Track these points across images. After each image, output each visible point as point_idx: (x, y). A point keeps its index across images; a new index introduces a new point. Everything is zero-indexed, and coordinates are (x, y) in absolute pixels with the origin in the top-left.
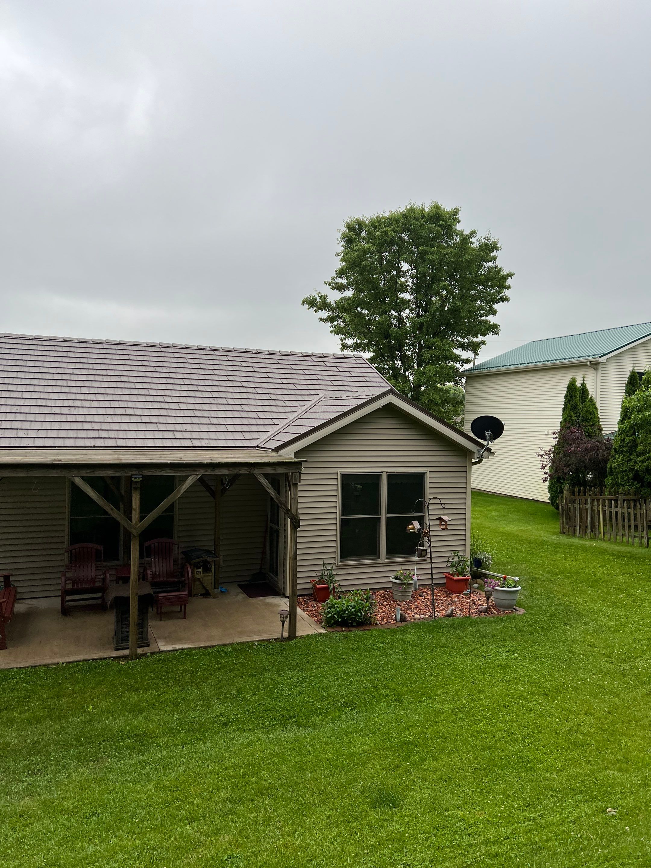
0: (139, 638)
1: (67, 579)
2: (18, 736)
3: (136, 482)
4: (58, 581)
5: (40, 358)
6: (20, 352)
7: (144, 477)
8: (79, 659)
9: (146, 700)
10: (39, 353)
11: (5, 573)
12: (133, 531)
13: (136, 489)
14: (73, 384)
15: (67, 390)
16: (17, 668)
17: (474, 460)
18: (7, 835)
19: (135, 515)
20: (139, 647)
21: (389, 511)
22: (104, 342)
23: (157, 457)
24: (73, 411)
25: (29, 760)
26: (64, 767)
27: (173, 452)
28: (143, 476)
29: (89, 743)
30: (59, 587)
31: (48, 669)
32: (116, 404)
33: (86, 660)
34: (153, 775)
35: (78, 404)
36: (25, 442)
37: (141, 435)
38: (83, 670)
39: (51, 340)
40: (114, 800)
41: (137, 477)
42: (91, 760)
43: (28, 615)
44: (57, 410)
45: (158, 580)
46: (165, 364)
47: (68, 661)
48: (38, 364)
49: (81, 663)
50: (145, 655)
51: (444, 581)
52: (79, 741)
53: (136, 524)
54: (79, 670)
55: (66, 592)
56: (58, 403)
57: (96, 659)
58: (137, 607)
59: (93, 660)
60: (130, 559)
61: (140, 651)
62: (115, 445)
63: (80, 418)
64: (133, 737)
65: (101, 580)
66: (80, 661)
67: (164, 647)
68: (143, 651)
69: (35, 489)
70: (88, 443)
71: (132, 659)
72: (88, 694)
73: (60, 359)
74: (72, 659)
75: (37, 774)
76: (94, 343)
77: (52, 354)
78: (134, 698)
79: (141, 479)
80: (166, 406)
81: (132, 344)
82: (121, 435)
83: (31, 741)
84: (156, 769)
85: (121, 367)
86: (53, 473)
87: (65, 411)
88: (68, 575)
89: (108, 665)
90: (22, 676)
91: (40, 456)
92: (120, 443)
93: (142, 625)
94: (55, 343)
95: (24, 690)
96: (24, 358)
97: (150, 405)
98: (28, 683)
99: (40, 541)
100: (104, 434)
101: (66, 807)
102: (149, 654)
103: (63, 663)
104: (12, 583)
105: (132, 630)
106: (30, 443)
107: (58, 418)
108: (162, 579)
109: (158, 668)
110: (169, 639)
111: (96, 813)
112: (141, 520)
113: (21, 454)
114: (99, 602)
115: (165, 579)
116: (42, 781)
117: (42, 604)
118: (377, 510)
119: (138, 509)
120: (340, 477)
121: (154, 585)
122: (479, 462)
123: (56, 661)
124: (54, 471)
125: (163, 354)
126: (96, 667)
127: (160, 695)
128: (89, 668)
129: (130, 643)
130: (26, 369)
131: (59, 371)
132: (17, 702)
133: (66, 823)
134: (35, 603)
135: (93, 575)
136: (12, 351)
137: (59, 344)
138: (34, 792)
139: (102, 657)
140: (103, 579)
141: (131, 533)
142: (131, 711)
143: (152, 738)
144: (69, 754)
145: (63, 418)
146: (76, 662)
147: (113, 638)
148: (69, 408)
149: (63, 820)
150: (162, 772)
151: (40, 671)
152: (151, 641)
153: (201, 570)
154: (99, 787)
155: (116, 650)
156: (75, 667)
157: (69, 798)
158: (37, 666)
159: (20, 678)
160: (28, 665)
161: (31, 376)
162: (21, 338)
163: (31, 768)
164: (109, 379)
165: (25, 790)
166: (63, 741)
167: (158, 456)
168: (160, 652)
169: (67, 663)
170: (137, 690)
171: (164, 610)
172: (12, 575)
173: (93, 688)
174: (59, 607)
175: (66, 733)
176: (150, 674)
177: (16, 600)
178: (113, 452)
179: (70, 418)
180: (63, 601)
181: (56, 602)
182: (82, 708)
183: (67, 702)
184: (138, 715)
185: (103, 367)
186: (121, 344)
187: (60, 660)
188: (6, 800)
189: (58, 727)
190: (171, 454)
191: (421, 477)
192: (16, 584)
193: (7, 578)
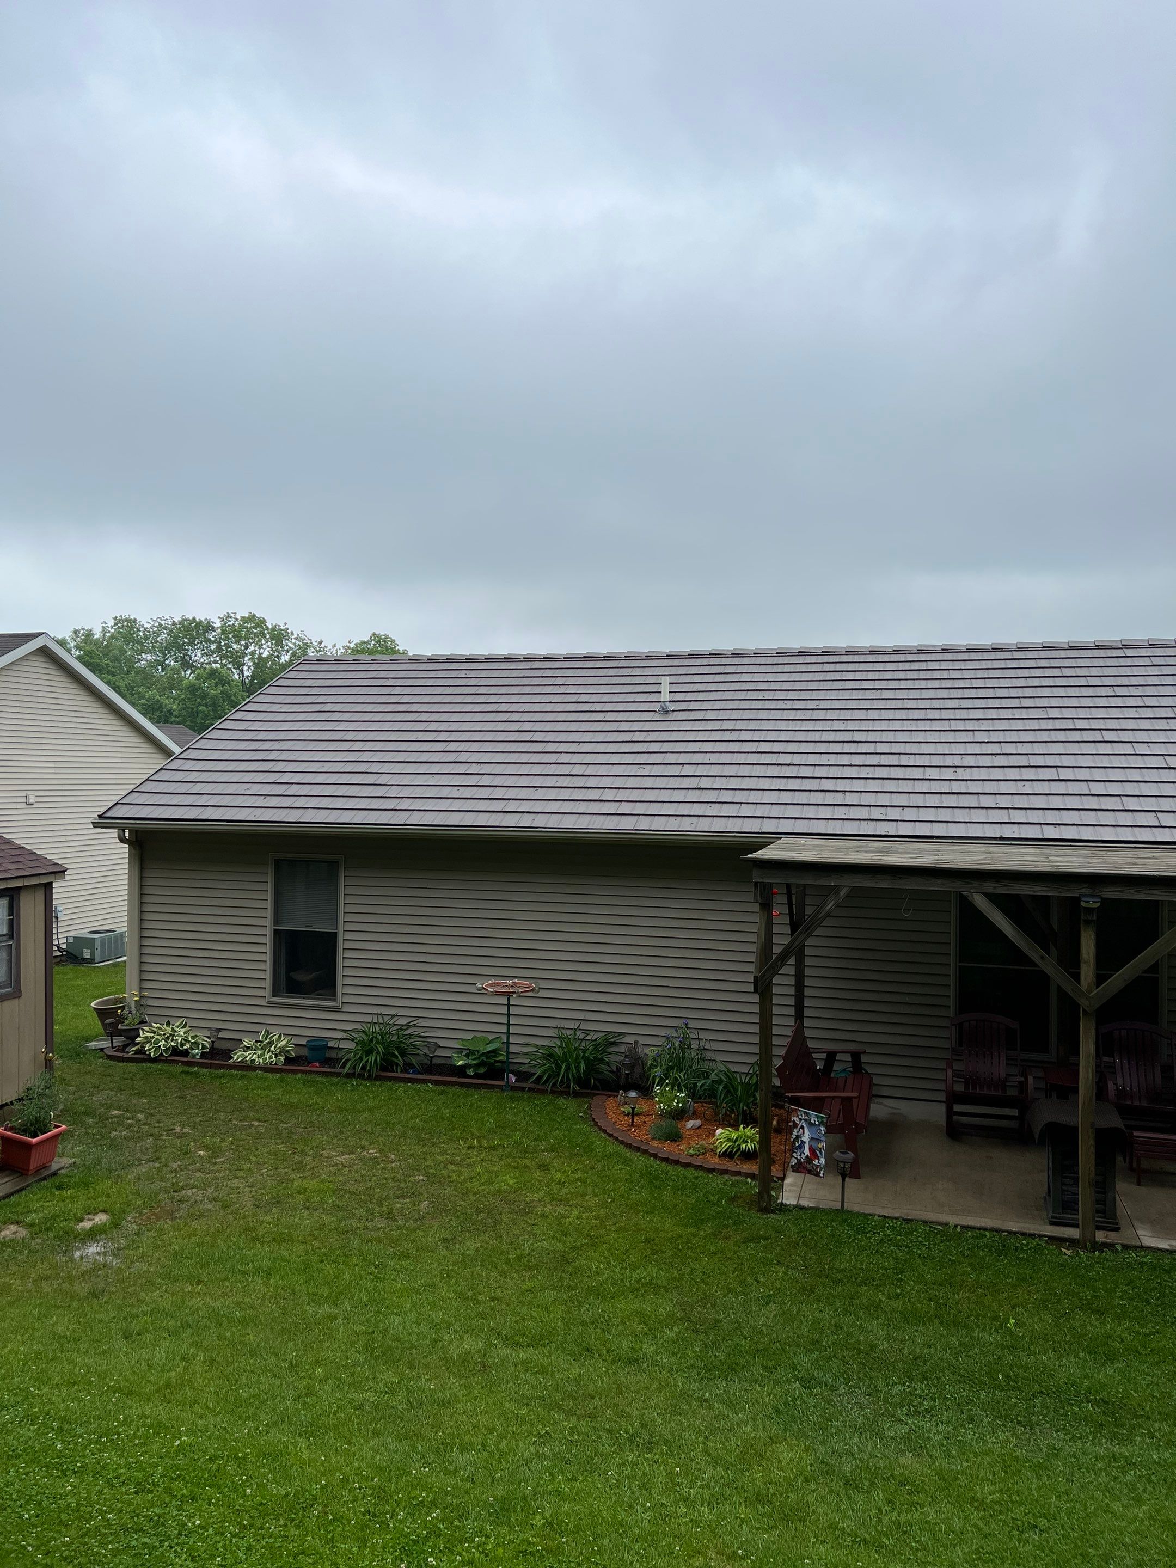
0: (1098, 1212)
1: (957, 1074)
2: (888, 1337)
3: (1090, 910)
4: (941, 1076)
5: (903, 684)
6: (871, 676)
7: (1104, 901)
8: (984, 1225)
9: (1120, 1336)
10: (901, 675)
11: (854, 1047)
12: (1084, 1003)
13: (1087, 922)
14: (960, 725)
15: (950, 737)
16: (879, 1216)
18: (880, 1510)
19: (1087, 972)
20: (1099, 1228)
22: (964, 649)
23: (1127, 863)
24: (961, 774)
25: (909, 1387)
26: (971, 1420)
27: (1157, 854)
28: (1102, 899)
29: (1014, 1388)
30: (942, 1086)
31: (929, 1230)
32: (1039, 761)
33: (997, 1230)
34: (1144, 1491)
35: (970, 761)
36: (882, 829)
37: (1090, 818)
38: (992, 1247)
39: (920, 651)
40: (1069, 1514)
41: (1091, 900)
42: (1019, 1423)
43: (892, 1127)
44: (934, 774)
45: (1129, 1102)
46: (1134, 681)
47: (965, 1224)
48: (899, 694)
49: (987, 1234)
50: (1111, 1246)
52: (994, 1380)
53: (1090, 991)
54: (986, 1246)
55: (953, 1098)
56: (936, 761)
57: (1015, 1233)
58: (1093, 1150)
59: (1010, 1232)
60: (1077, 1054)
61: (1100, 1236)
62: (1041, 837)
63: (973, 787)
64: (1097, 1403)
65: (1016, 1084)
66: (985, 1229)
67: (1149, 1239)
68: (1106, 1237)
69: (907, 910)
70: (991, 831)
71: (1084, 1248)
72: (1005, 1295)
73: (936, 684)
74: (971, 1222)
75: (924, 1416)
76: (995, 650)
77: (922, 675)
78: (1094, 1327)
79: (1098, 904)
80: (1139, 762)
81: (1066, 646)
82: (1051, 817)
83: (910, 1354)
84: (1150, 1481)
85: (1047, 692)
86: (937, 885)
87: (948, 774)
88: (956, 1066)
89: (1038, 1249)
90: (888, 1232)
91: (910, 853)
92: (1051, 833)
93: (1103, 1187)
94: (928, 657)
95: (894, 1259)
96: (878, 685)
97: (1105, 761)
98: (899, 1247)
99: (908, 999)
100: (1018, 816)
101: (979, 1495)
102: (1119, 1248)
103: (956, 1226)
104: (863, 1065)
105: (1085, 1195)
106: (890, 829)
107: (936, 787)
108: (1137, 1103)
109: (1140, 1279)
110: (1161, 1226)
111: (1036, 1527)
112: (1098, 985)
113: (877, 848)
114: (1013, 1124)
115: (1144, 1104)
116: (935, 1431)
117: (914, 1111)
119: (1092, 962)
121: (1124, 1111)
123: (944, 1218)
124: (938, 881)
125: (1128, 662)
126: (1017, 1248)
127: (1149, 1335)
128: (1004, 1246)
129: (1080, 1217)
130: (881, 704)
131: (936, 704)
132: (883, 1275)
133: (981, 1524)
134: (903, 1107)
135: (1003, 1075)
136: (859, 676)
137: (934, 657)
138: (921, 1447)
139: (1027, 1231)
140: (1020, 1083)
141: (1079, 1006)
142: (1092, 1352)
143: (1137, 1417)
144: (978, 1398)
145: (945, 787)
146: (979, 1229)
147: (1045, 1200)
148: (954, 769)
149: (975, 1516)
150: (1164, 1491)
151: (917, 1230)
152: (1123, 1222)
154: (1039, 1479)
155: (1052, 1223)
156: (977, 1238)
157: (983, 1480)
158: (911, 1220)
159: (884, 1235)
160: (896, 1215)
161: (890, 715)
162: (872, 652)
163: (913, 1401)
164: (1023, 714)
165: (907, 1439)
166: (966, 1370)
167: (1129, 860)
168: (1142, 1247)
169: (963, 1227)
170: (1100, 1313)
171: (1145, 1164)
172: (865, 1052)
173: (1014, 1287)
174: (943, 1121)
175: (969, 1356)
176: (1125, 1288)
177: (871, 1097)
178: (1038, 851)
179: (956, 787)
180: (950, 1113)
181: (938, 1113)
182: (996, 1318)
183: (968, 1298)
184: (1105, 1362)
185: (1013, 693)
186: (1045, 648)
187: (952, 1220)
188: (876, 1446)
189: (954, 1341)
190: (1154, 858)
192: (870, 1070)
193: (856, 1056)
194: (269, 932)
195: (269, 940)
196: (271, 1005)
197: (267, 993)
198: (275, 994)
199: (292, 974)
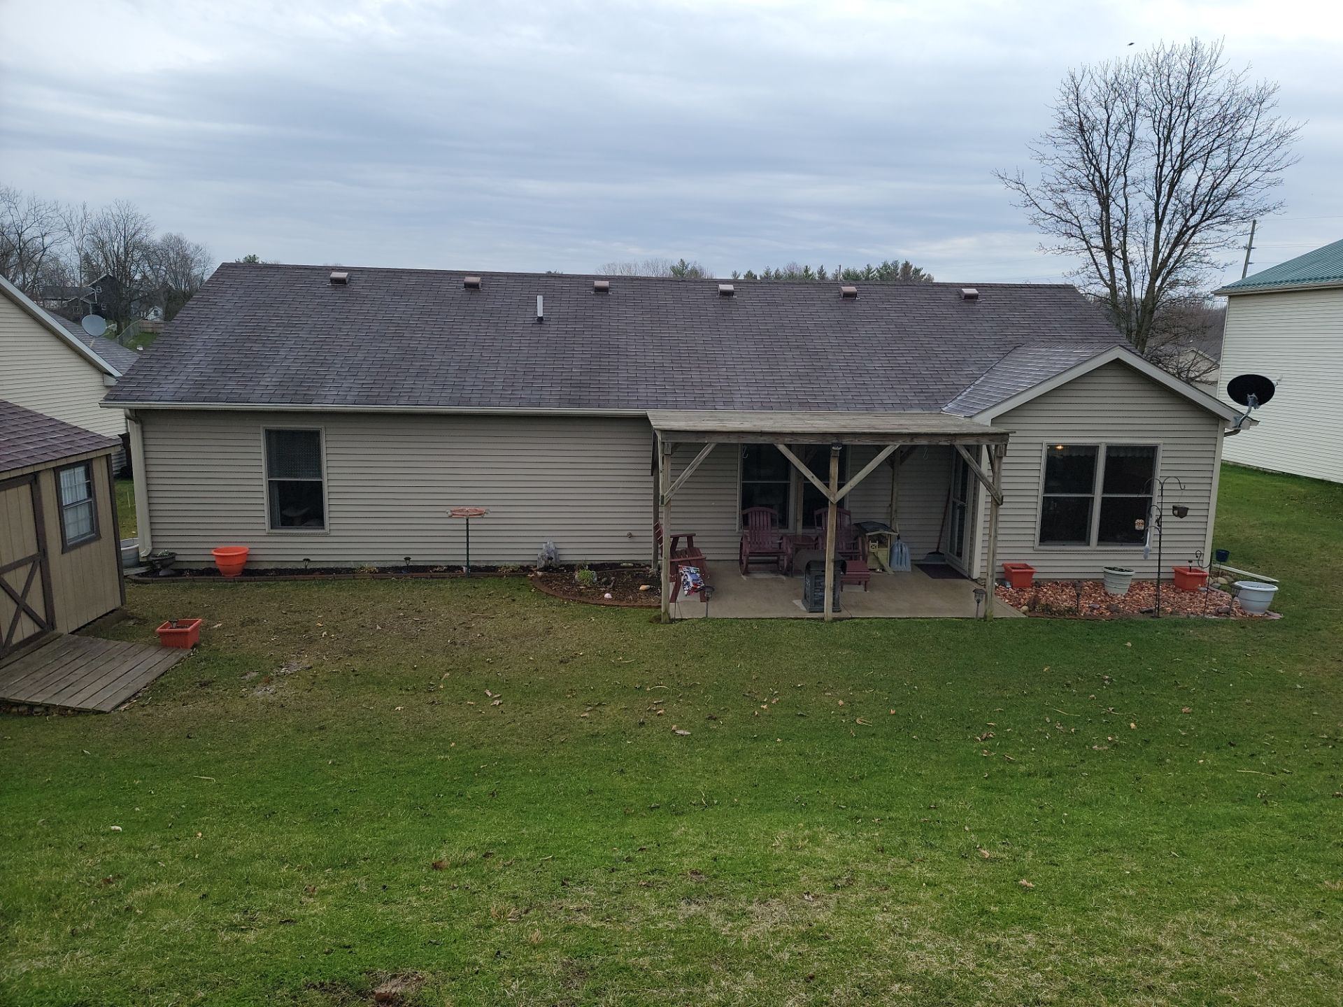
0: (832, 603)
1: (748, 543)
3: (836, 451)
4: (732, 545)
7: (844, 445)
11: (674, 534)
12: (831, 499)
13: (834, 458)
17: (1227, 430)
19: (834, 483)
20: (833, 612)
21: (1105, 490)
41: (837, 445)
51: (1172, 576)
53: (835, 492)
61: (834, 615)
67: (855, 614)
68: (836, 615)
79: (840, 447)
86: (761, 441)
105: (828, 595)
112: (839, 489)
118: (1090, 489)
119: (836, 477)
120: (1045, 449)
122: (1236, 432)
124: (762, 438)
129: (825, 607)
135: (770, 540)
141: (828, 500)
147: (803, 601)
152: (842, 607)
153: (877, 544)
172: (694, 535)
180: (747, 563)
191: (1153, 450)
193: (690, 538)
194: (265, 483)
195: (265, 488)
196: (269, 535)
197: (267, 526)
198: (272, 527)
199: (284, 512)
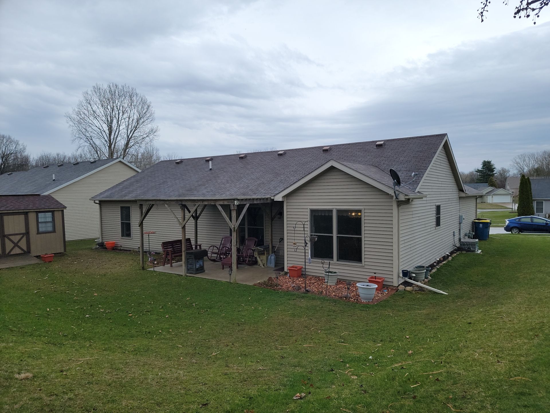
120: (309, 211)
194: (120, 222)
198: (122, 236)
